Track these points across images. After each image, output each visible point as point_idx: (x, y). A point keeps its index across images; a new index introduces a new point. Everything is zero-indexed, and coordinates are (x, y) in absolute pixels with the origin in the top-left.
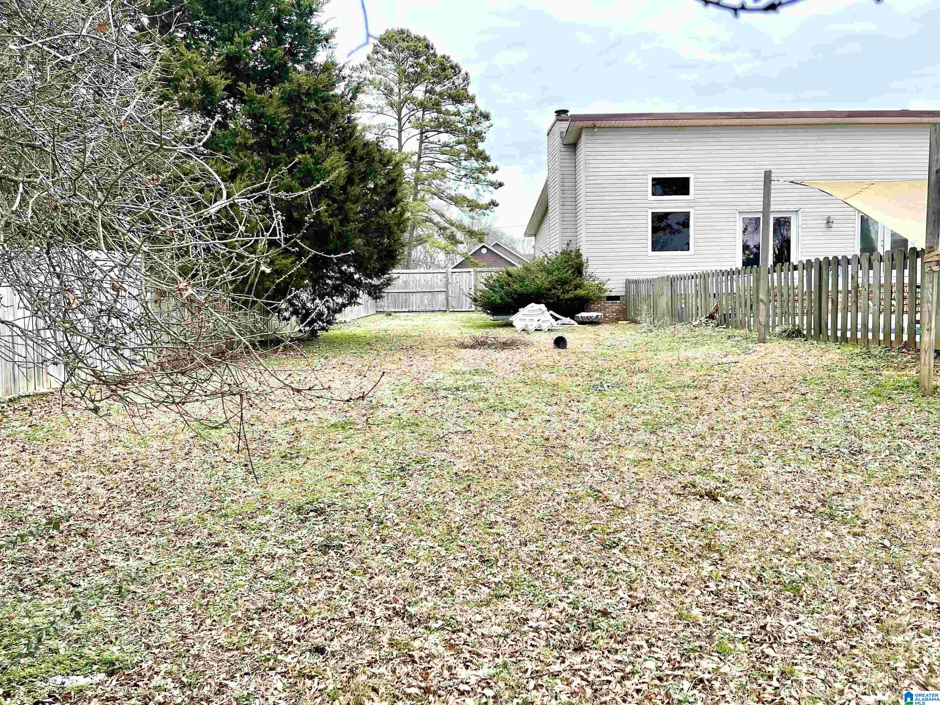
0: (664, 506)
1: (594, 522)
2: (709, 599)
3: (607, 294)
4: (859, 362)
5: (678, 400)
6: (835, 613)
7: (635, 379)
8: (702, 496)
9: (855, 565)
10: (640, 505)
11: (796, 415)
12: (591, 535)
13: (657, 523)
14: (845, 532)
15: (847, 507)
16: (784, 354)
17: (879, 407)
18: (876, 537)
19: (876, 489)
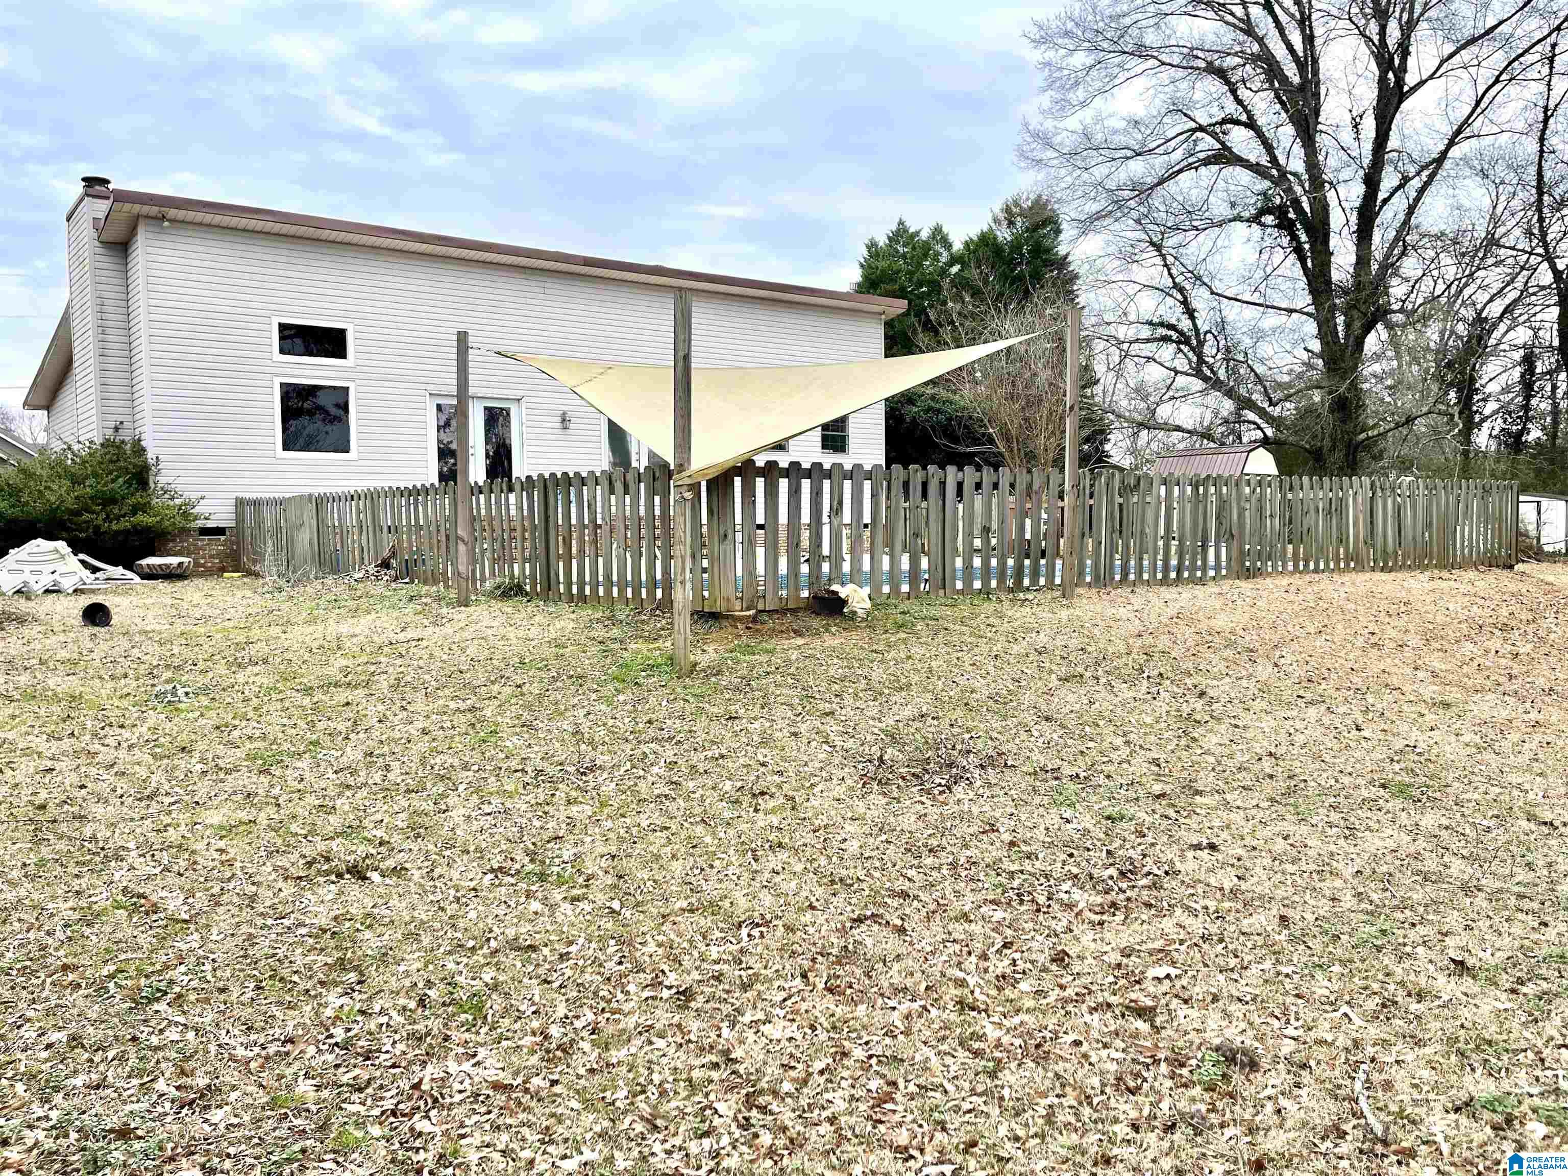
0: (268, 903)
1: (123, 957)
2: (330, 1058)
3: (200, 523)
4: (599, 632)
5: (316, 708)
6: (534, 1034)
7: (241, 677)
8: (340, 876)
9: (570, 949)
10: (220, 910)
11: (505, 721)
12: (111, 985)
13: (250, 937)
14: (559, 897)
15: (566, 858)
16: (496, 624)
17: (621, 698)
18: (601, 898)
19: (609, 824)
